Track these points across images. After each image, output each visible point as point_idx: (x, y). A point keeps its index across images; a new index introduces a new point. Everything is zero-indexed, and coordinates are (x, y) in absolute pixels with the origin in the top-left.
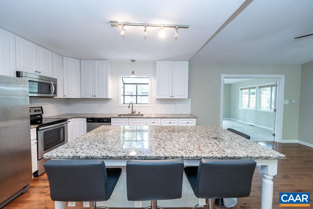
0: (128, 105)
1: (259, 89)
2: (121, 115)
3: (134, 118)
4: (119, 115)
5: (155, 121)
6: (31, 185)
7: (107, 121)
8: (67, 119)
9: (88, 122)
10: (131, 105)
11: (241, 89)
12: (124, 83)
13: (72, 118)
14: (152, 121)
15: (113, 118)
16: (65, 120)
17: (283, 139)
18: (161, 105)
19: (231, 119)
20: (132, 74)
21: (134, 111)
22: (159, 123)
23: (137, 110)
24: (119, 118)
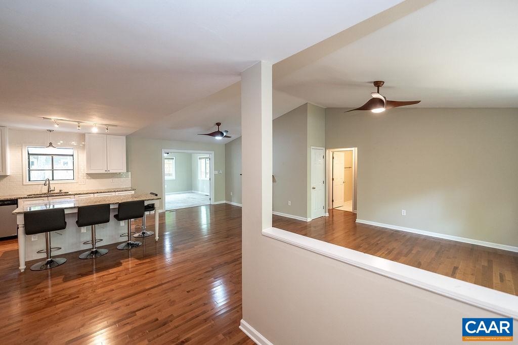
0: (44, 182)
10: (47, 182)
11: (200, 159)
12: (29, 154)
15: (20, 198)
17: (215, 202)
19: (193, 191)
20: (50, 145)
21: (52, 189)
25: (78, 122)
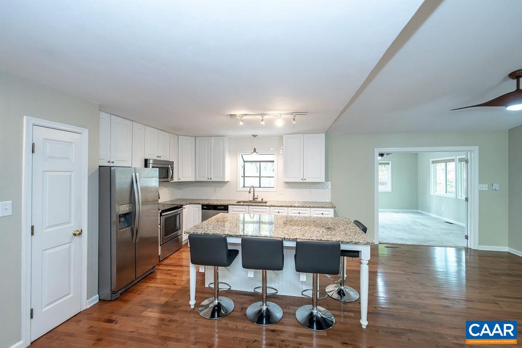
0: (249, 189)
1: (460, 163)
2: (240, 202)
3: (255, 206)
4: (238, 202)
5: (281, 210)
6: (157, 267)
7: (225, 208)
8: (183, 205)
9: (203, 209)
10: (252, 190)
11: (434, 162)
12: (244, 161)
13: (187, 204)
14: (277, 209)
15: (230, 205)
16: (181, 206)
17: (480, 244)
18: (290, 190)
19: (419, 211)
20: (254, 151)
21: (256, 197)
22: (285, 212)
23: (260, 195)
24: (237, 205)
25: (262, 115)
